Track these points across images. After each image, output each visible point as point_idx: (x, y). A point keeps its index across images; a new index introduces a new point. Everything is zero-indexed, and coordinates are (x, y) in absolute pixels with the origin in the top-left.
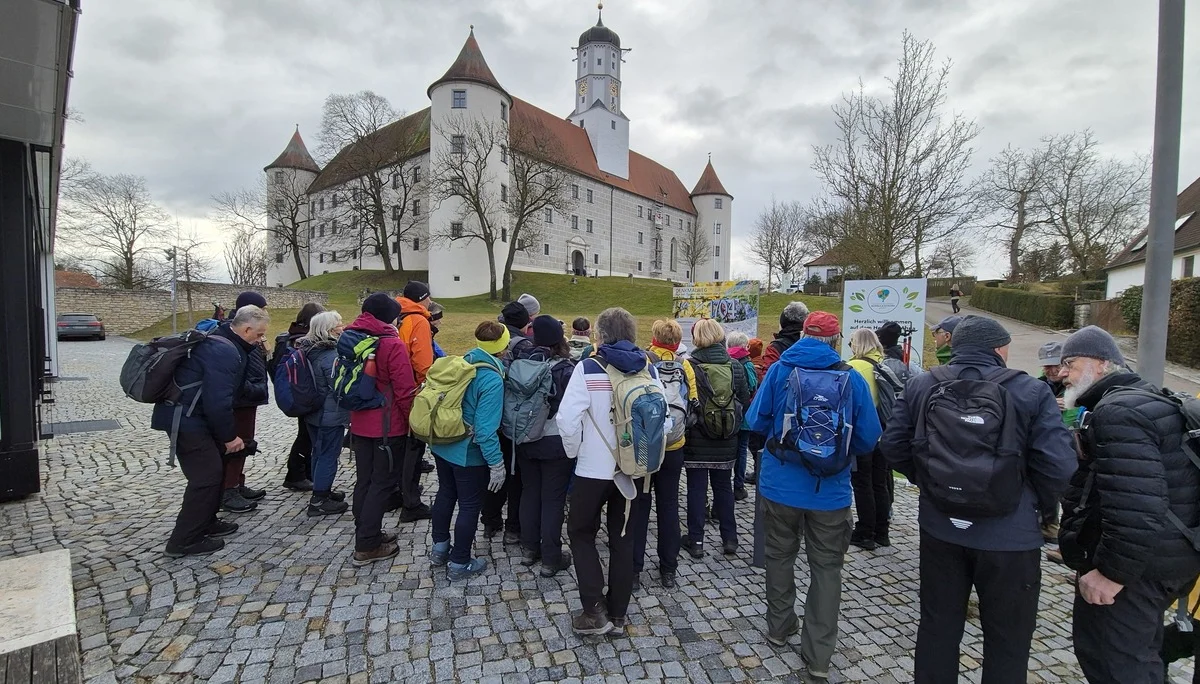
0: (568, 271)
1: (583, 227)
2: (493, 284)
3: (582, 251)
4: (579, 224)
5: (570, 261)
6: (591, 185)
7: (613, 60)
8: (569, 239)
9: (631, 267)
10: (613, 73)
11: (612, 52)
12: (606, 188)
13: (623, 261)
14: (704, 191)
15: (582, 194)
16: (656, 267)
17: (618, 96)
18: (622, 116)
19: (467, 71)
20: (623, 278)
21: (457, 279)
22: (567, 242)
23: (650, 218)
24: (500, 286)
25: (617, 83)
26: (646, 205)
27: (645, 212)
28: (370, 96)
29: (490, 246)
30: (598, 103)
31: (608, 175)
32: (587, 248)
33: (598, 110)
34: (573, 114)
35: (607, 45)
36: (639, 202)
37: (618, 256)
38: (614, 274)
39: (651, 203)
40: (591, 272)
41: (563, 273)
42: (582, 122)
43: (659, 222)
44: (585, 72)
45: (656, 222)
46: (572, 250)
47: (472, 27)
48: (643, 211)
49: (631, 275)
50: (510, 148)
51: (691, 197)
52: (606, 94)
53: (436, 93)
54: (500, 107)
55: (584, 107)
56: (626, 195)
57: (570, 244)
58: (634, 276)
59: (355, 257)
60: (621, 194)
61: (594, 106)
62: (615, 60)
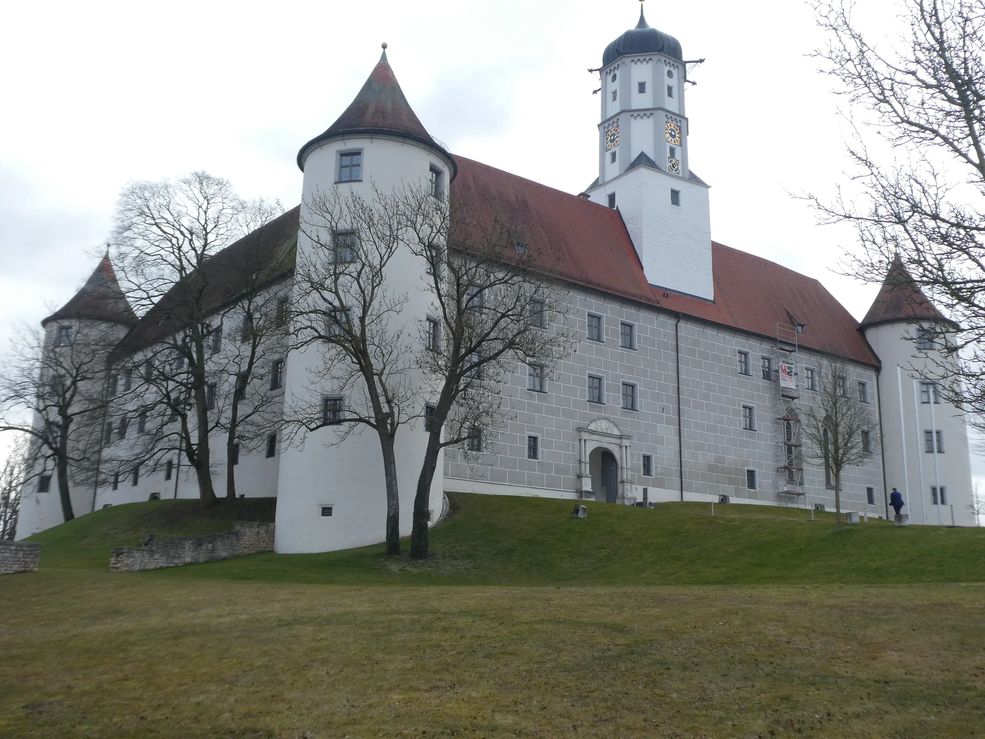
0: (580, 492)
1: (613, 398)
2: (393, 521)
3: (615, 450)
4: (605, 393)
5: (586, 469)
6: (628, 313)
7: (668, 81)
8: (582, 423)
9: (731, 481)
10: (671, 105)
11: (667, 69)
12: (662, 318)
13: (711, 468)
14: (889, 316)
15: (611, 330)
16: (791, 480)
17: (682, 143)
18: (693, 179)
19: (368, 117)
20: (706, 505)
21: (327, 511)
22: (579, 430)
23: (767, 376)
24: (406, 528)
25: (679, 123)
26: (757, 350)
27: (756, 365)
28: (202, 179)
29: (387, 440)
30: (643, 160)
31: (666, 293)
32: (626, 442)
33: (643, 173)
34: (595, 185)
35: (658, 57)
36: (737, 343)
37: (696, 459)
38: (689, 497)
39: (766, 346)
40: (633, 493)
41: (571, 496)
42: (612, 198)
43: (787, 383)
44: (614, 109)
45: (783, 384)
46: (591, 446)
47: (384, 47)
48: (751, 361)
49: (724, 499)
50: (449, 248)
51: (862, 329)
52: (658, 141)
53: (312, 160)
54: (430, 175)
55: (614, 169)
56: (710, 332)
57: (585, 436)
58: (733, 500)
59: (168, 477)
60: (697, 329)
61: (633, 166)
62: (673, 82)
